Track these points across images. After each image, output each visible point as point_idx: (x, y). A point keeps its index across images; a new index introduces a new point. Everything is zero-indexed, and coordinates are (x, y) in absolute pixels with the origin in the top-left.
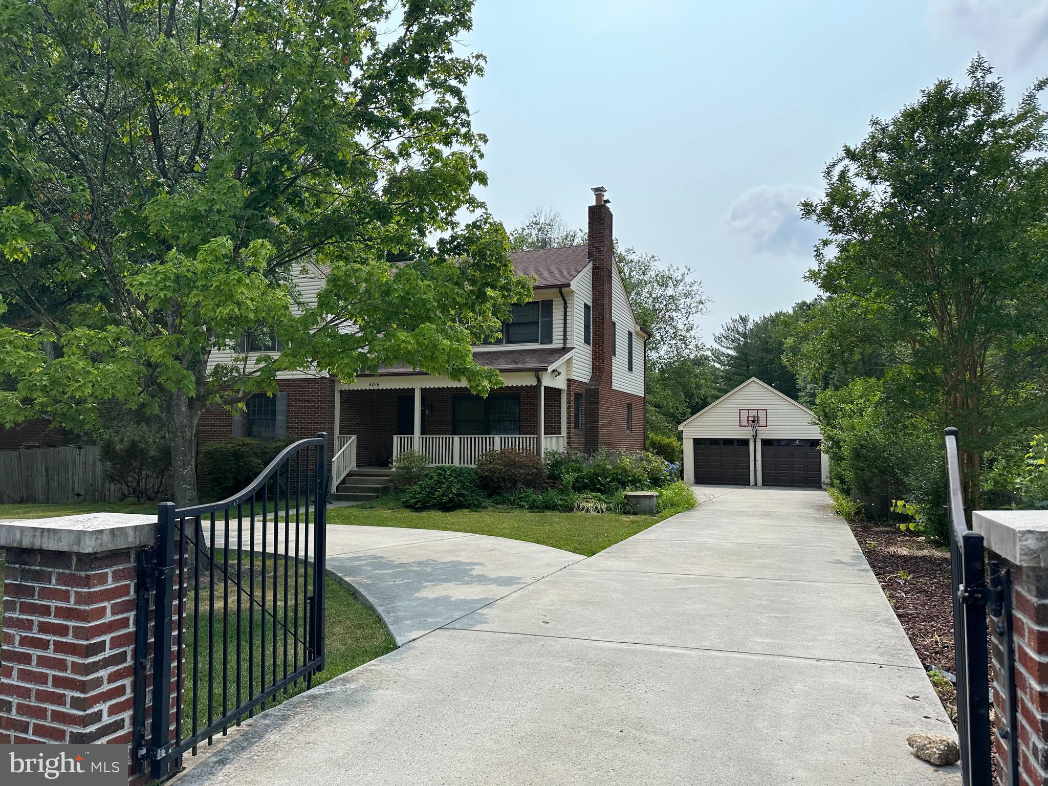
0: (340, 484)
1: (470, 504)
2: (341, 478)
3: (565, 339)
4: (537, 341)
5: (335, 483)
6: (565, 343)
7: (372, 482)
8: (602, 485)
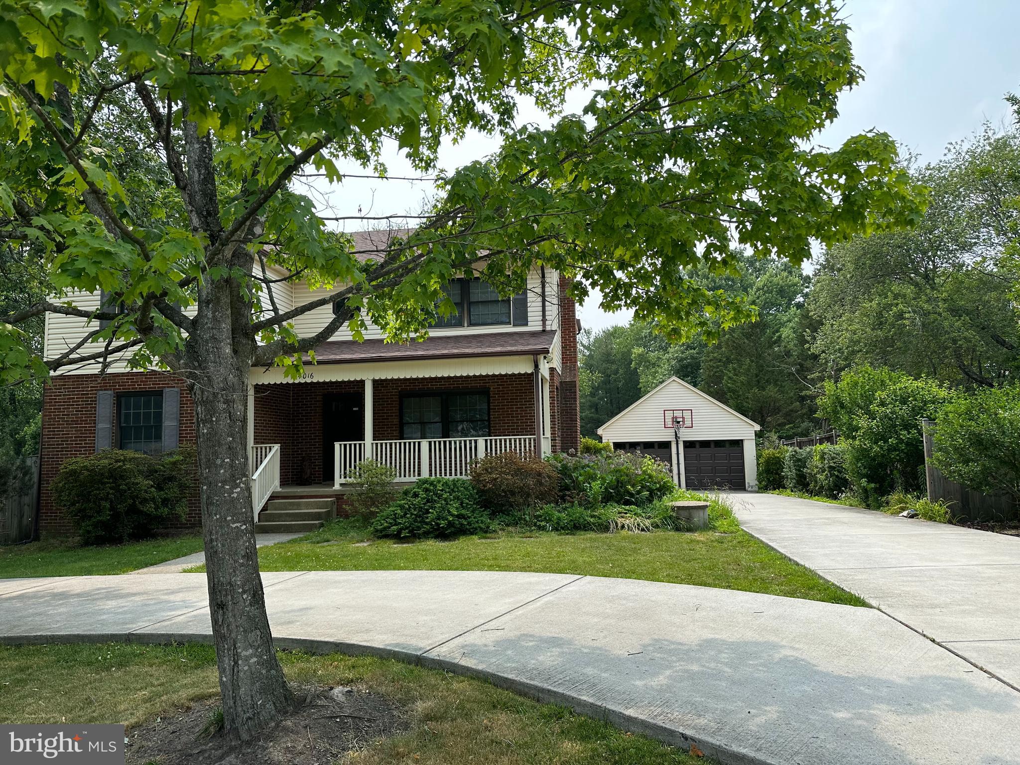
0: (262, 510)
1: (476, 529)
2: (264, 501)
3: (544, 320)
4: (509, 323)
5: (257, 507)
6: (544, 325)
7: (308, 505)
8: (632, 495)
